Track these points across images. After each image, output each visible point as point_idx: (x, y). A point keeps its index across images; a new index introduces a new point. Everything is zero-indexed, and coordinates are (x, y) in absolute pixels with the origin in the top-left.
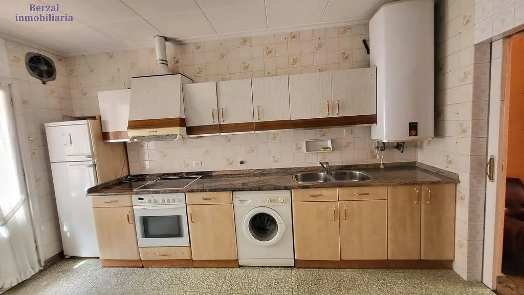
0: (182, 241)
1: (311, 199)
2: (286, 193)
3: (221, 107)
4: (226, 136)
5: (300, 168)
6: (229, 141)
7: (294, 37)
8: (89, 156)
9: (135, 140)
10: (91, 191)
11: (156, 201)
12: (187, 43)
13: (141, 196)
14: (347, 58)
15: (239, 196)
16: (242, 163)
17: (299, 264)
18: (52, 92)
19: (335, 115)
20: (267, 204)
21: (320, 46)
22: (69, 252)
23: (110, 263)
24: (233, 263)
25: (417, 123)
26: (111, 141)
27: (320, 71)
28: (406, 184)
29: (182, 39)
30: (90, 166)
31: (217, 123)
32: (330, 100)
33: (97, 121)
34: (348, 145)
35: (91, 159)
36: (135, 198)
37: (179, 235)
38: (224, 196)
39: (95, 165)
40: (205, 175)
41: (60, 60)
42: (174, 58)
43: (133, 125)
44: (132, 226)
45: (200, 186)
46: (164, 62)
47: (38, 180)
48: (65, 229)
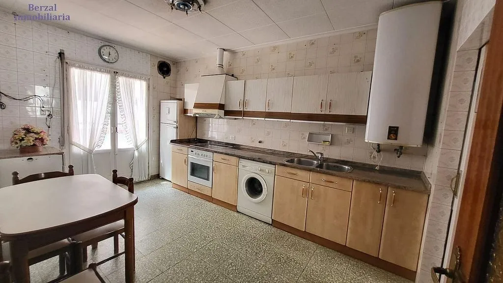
0: (208, 184)
1: (289, 176)
2: (272, 167)
3: (246, 99)
4: (253, 120)
5: (302, 154)
6: (254, 124)
7: (313, 43)
8: (175, 122)
9: (197, 115)
10: (172, 141)
11: (199, 155)
12: (237, 51)
13: (193, 150)
14: (358, 61)
15: (243, 162)
16: (260, 142)
17: (275, 224)
18: (167, 83)
19: (328, 113)
20: (258, 172)
21: (334, 51)
22: (162, 176)
23: (176, 186)
24: (233, 208)
25: (398, 128)
26: (188, 115)
27: (331, 72)
28: (369, 182)
29: (234, 49)
30: (174, 127)
31: (242, 109)
32: (325, 99)
33: (183, 102)
34: (348, 142)
35: (176, 123)
36: (190, 150)
37: (208, 179)
38: (234, 160)
39: (177, 127)
40: (235, 146)
41: (174, 64)
42: (229, 62)
43: (197, 106)
44: (187, 166)
45: (224, 151)
46: (221, 66)
47: (154, 131)
48: (161, 162)
